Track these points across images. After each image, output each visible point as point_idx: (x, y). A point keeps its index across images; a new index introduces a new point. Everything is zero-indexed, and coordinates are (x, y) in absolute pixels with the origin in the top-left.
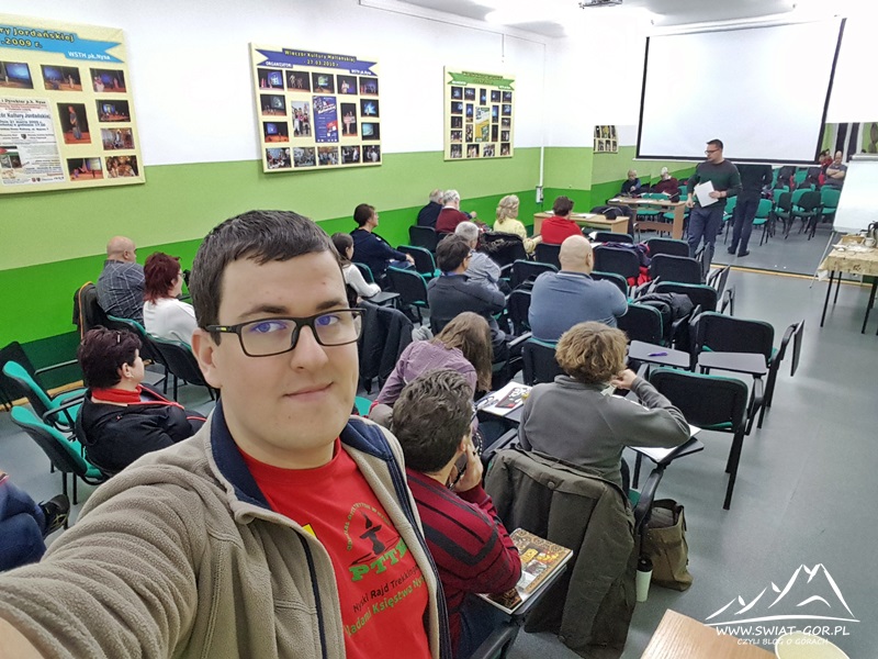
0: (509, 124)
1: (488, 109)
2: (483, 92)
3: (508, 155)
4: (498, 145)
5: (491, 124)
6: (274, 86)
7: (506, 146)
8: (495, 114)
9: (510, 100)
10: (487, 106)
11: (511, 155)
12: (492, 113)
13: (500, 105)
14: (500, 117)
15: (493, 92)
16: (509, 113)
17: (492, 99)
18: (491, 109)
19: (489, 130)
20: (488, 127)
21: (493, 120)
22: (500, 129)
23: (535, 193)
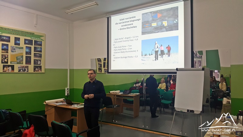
0: (40, 56)
1: (22, 48)
2: (17, 39)
4: (31, 67)
7: (37, 67)
8: (28, 50)
9: (41, 45)
10: (21, 46)
11: (43, 71)
12: (25, 50)
13: (33, 47)
14: (33, 52)
15: (25, 40)
16: (41, 51)
17: (25, 43)
18: (25, 48)
19: (23, 59)
20: (22, 57)
21: (27, 53)
22: (33, 58)
23: (64, 90)
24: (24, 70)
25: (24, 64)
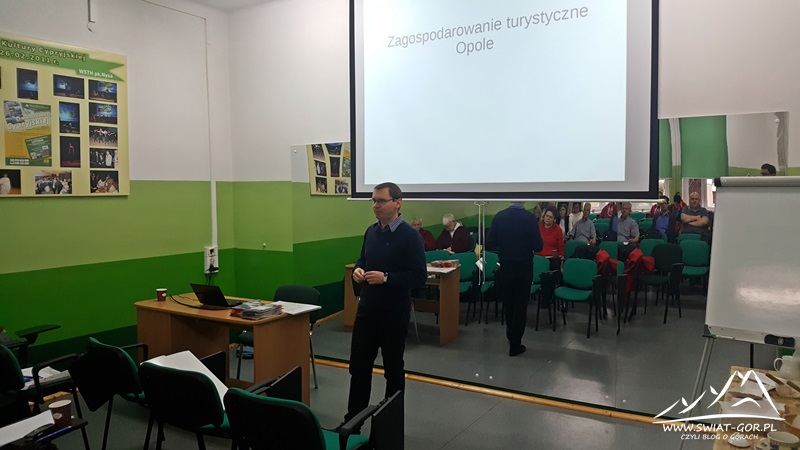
0: (113, 137)
1: (48, 108)
2: (26, 76)
3: (113, 192)
4: (81, 175)
5: (56, 135)
8: (67, 117)
9: (113, 96)
10: (42, 101)
11: (124, 188)
12: (56, 116)
13: (84, 104)
14: (85, 124)
15: (57, 78)
16: (114, 120)
17: (57, 91)
18: (55, 108)
19: (50, 146)
20: (48, 139)
21: (64, 127)
22: (86, 145)
23: (201, 255)
24: (55, 185)
25: (56, 167)
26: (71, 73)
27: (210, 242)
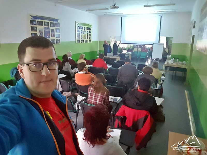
4: (88, 40)
6: (34, 25)
8: (87, 33)
9: (91, 30)
11: (91, 42)
13: (89, 31)
16: (91, 33)
17: (87, 29)
18: (87, 31)
20: (86, 36)
22: (89, 36)
23: (97, 51)
25: (87, 39)
26: (88, 27)
27: (98, 49)
